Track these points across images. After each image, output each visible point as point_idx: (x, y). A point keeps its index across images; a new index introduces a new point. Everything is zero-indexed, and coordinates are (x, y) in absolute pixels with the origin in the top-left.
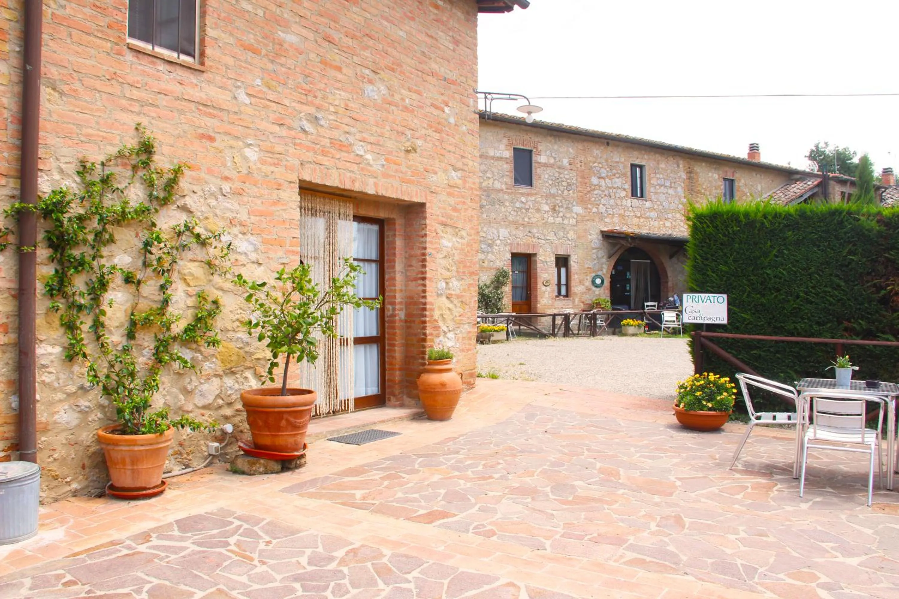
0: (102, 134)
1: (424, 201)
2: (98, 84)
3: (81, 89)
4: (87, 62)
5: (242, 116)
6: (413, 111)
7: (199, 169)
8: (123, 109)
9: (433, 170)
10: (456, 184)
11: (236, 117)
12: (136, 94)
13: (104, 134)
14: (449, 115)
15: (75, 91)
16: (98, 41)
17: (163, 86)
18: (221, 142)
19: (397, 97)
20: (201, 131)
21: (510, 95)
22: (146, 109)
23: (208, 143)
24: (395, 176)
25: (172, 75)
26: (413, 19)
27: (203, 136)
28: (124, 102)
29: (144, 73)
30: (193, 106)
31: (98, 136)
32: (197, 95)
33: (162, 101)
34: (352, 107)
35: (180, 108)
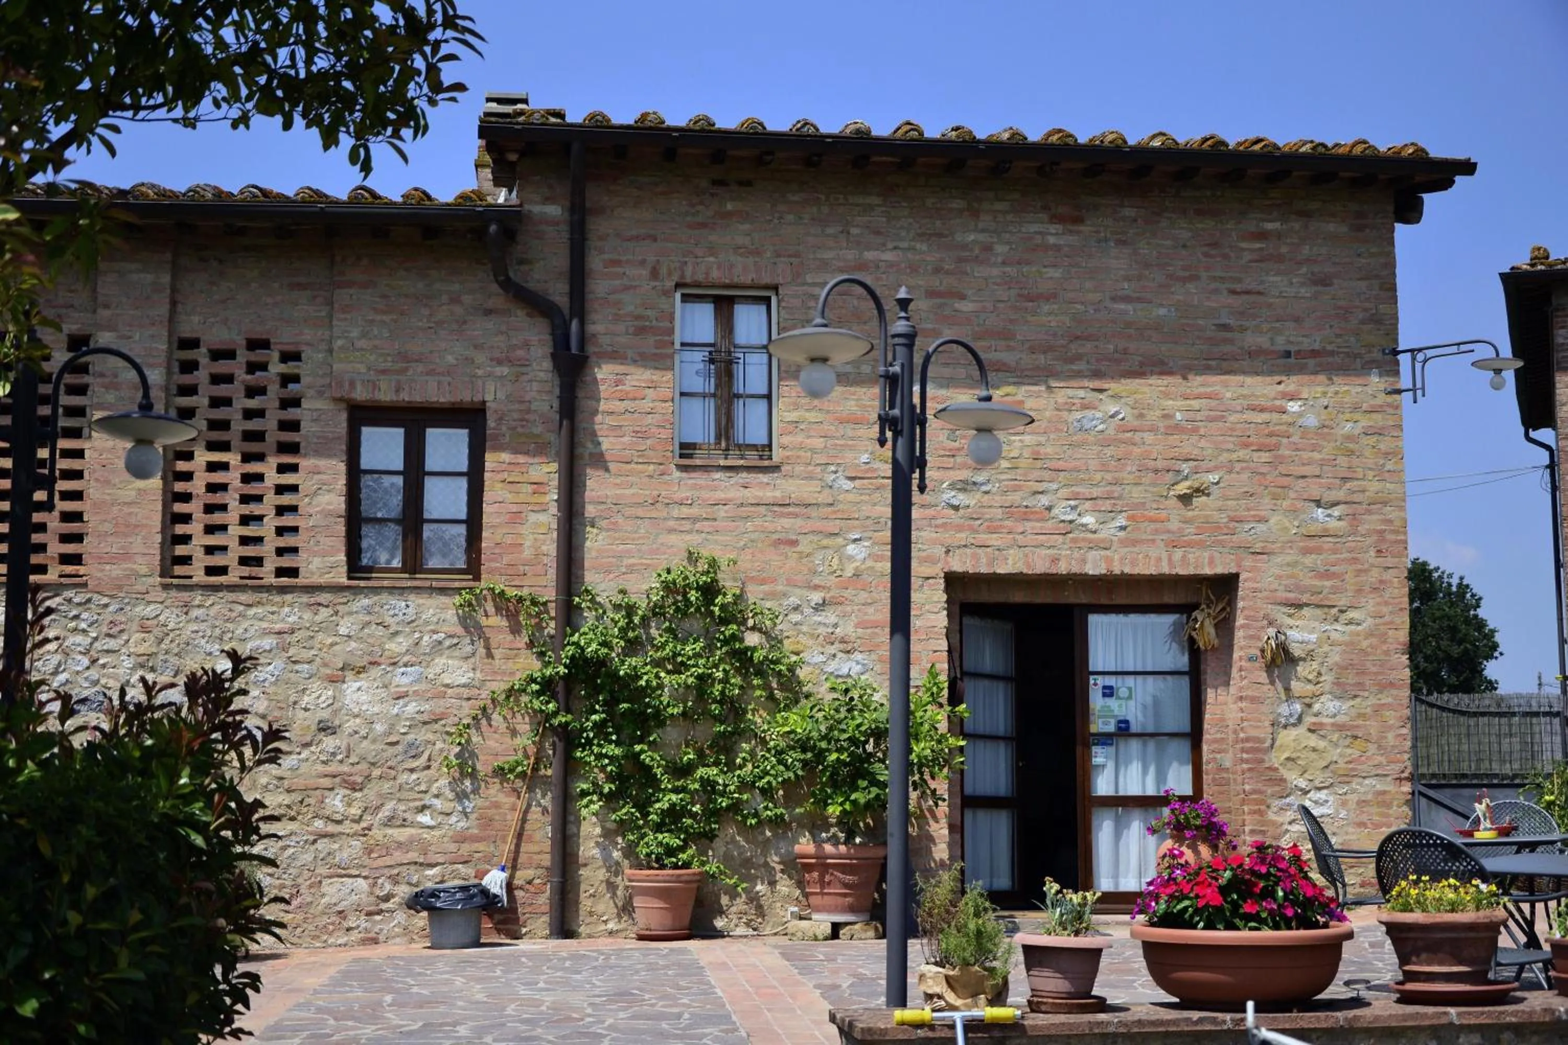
0: (644, 561)
1: (1234, 571)
2: (640, 512)
3: (621, 520)
4: (627, 492)
5: (841, 506)
6: (1195, 430)
7: (774, 581)
8: (671, 531)
9: (1254, 516)
10: (1326, 530)
11: (830, 509)
12: (685, 511)
13: (648, 562)
14: (1300, 415)
15: (614, 524)
16: (640, 466)
17: (720, 495)
18: (805, 545)
19: (1153, 416)
20: (775, 536)
21: (1459, 344)
22: (698, 526)
23: (787, 549)
24: (1153, 541)
25: (733, 481)
26: (1195, 278)
27: (779, 542)
28: (671, 523)
29: (694, 487)
30: (762, 509)
31: (642, 564)
32: (770, 495)
33: (722, 512)
34: (1046, 454)
35: (744, 515)
